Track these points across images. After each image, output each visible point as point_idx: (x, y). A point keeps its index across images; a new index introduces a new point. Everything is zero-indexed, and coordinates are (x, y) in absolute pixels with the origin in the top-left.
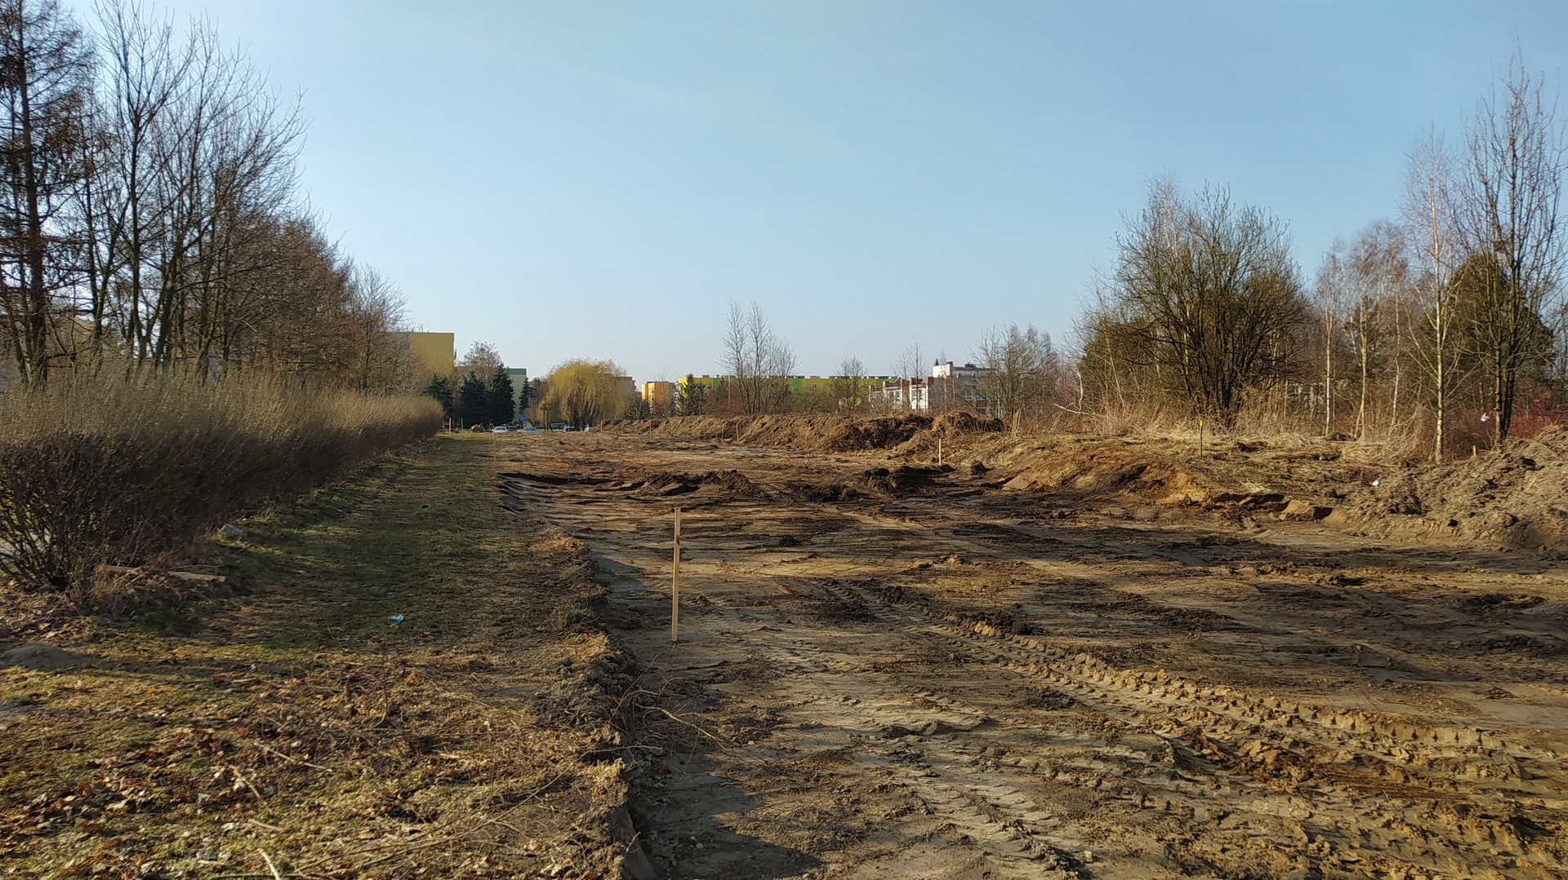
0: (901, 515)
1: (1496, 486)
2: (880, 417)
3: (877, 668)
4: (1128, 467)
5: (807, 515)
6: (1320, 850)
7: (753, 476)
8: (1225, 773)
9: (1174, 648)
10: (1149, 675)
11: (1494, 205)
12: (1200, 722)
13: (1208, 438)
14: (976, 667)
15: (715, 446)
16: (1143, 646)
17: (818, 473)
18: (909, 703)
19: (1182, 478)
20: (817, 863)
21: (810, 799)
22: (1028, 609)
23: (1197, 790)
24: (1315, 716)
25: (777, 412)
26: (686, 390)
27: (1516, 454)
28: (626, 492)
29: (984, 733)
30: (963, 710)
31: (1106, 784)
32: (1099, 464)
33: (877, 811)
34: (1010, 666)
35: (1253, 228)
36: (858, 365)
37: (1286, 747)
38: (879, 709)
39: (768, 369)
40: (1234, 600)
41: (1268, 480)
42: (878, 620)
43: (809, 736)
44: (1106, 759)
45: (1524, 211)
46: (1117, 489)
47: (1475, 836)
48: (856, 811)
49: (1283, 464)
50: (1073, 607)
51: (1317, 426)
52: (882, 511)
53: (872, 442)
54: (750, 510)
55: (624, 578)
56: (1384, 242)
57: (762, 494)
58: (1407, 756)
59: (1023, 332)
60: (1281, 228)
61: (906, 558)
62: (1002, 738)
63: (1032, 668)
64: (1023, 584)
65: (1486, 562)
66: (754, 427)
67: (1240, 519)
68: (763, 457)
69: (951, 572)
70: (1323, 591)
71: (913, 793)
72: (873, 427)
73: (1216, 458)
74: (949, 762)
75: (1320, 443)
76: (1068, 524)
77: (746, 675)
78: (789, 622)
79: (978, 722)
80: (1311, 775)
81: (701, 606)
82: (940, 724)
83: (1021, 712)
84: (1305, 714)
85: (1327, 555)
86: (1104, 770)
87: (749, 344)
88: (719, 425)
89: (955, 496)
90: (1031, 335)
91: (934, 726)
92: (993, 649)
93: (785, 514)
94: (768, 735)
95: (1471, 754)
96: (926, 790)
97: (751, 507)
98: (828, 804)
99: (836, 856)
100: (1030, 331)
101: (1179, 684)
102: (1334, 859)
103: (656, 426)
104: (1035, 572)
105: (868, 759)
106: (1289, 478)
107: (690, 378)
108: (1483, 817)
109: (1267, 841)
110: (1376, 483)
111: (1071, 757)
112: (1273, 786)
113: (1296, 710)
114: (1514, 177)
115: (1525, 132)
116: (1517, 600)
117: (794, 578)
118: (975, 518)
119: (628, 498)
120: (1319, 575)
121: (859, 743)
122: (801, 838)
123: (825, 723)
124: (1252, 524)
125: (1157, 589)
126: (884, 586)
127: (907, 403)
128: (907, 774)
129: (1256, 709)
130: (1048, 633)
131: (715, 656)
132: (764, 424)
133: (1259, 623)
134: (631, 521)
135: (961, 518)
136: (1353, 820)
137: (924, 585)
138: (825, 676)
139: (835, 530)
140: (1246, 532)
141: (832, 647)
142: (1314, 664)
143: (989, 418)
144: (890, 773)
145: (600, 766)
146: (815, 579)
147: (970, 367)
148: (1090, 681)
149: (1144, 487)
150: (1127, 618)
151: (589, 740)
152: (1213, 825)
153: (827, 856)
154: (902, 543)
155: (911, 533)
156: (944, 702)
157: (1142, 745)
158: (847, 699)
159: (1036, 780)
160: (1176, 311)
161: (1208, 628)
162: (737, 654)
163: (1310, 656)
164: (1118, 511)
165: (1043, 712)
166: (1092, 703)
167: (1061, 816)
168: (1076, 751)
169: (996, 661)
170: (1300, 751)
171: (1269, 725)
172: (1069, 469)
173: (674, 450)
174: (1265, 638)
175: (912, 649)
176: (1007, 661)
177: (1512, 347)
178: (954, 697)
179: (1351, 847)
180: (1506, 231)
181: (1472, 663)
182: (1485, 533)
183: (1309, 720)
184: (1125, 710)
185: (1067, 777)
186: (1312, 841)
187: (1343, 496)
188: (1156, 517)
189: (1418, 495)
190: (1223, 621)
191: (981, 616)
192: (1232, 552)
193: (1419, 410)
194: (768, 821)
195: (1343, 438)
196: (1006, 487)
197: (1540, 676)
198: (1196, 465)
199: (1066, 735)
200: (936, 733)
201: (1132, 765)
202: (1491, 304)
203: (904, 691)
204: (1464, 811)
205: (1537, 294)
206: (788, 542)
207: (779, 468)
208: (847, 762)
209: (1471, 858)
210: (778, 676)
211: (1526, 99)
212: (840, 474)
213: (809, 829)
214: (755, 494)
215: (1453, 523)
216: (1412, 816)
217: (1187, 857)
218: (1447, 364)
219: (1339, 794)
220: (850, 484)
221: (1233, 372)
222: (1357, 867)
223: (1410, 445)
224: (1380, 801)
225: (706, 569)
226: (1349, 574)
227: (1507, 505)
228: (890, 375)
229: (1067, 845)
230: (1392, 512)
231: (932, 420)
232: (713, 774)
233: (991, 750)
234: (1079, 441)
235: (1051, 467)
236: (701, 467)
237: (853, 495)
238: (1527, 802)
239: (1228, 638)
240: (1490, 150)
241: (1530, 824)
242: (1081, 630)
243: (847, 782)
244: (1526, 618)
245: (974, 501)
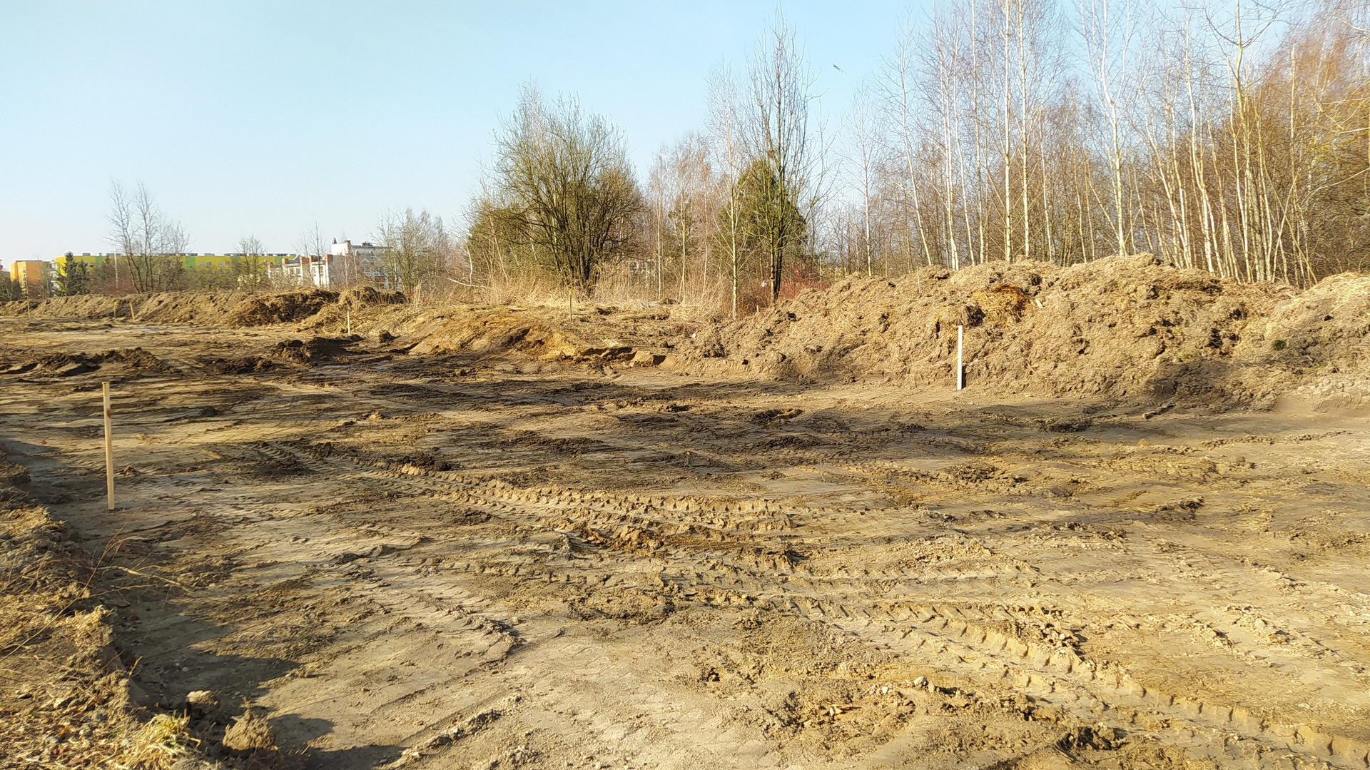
0: (320, 381)
1: (772, 334)
2: (286, 293)
3: (319, 511)
4: (515, 331)
5: (225, 387)
6: (671, 590)
7: (159, 352)
8: (605, 551)
9: (563, 469)
10: (545, 490)
11: (767, 124)
12: (585, 519)
13: (576, 305)
14: (407, 501)
15: (110, 326)
16: (540, 470)
17: (229, 347)
18: (355, 535)
19: (557, 337)
20: (297, 665)
21: (280, 620)
22: (444, 451)
23: (587, 565)
24: (662, 504)
25: (173, 289)
26: (65, 269)
27: (784, 310)
28: (16, 376)
29: (422, 549)
30: (402, 534)
31: (522, 571)
32: (491, 328)
33: (343, 620)
34: (436, 496)
35: (598, 132)
36: (257, 243)
37: (645, 527)
38: (328, 543)
39: (158, 246)
40: (603, 429)
41: (621, 337)
42: (314, 472)
43: (268, 572)
44: (520, 554)
45: (786, 130)
46: (507, 349)
47: (765, 566)
48: (323, 621)
49: (631, 323)
50: (482, 445)
51: (652, 295)
52: (300, 379)
53: (280, 317)
54: (162, 385)
55: (38, 458)
56: (695, 147)
57: (171, 370)
58: (722, 523)
59: (417, 215)
60: (620, 133)
61: (331, 419)
62: (437, 550)
63: (455, 495)
64: (438, 431)
65: (767, 389)
66: (150, 305)
67: (602, 368)
68: (165, 334)
69: (374, 426)
70: (663, 417)
71: (371, 600)
72: (280, 302)
73: (582, 320)
74: (395, 575)
75: (655, 307)
76: (469, 380)
77: (194, 530)
78: (227, 482)
79: (416, 541)
80: (662, 544)
81: (132, 476)
82: (384, 547)
83: (450, 529)
84: (656, 503)
85: (663, 391)
86: (520, 562)
87: (136, 223)
88: (110, 304)
89: (367, 362)
90: (424, 218)
91: (380, 549)
92: (420, 485)
93: (201, 387)
94: (227, 576)
95: (761, 517)
96: (381, 596)
97: (162, 382)
98: (298, 620)
99: (311, 657)
100: (424, 213)
101: (568, 493)
102: (681, 595)
103: (34, 307)
104: (447, 421)
105: (327, 582)
106: (635, 334)
107: (69, 257)
108: (770, 553)
109: (637, 590)
110: (694, 336)
111: (494, 556)
112: (639, 553)
113: (650, 501)
114: (779, 103)
115: (785, 69)
116: (787, 413)
117: (222, 444)
118: (388, 380)
119: (21, 380)
120: (659, 406)
121: (315, 572)
122: (279, 649)
123: (279, 560)
124: (611, 372)
125: (546, 426)
126: (314, 443)
127: (309, 280)
128: (360, 588)
129: (623, 504)
130: (464, 468)
131: (160, 517)
132: (160, 302)
133: (621, 443)
134: (31, 403)
135: (376, 380)
136: (692, 569)
137: (352, 439)
138: (271, 523)
139: (255, 399)
140: (607, 377)
141: (273, 498)
142: (661, 468)
143: (392, 293)
144: (348, 589)
145: (78, 616)
146: (244, 443)
147: (367, 245)
148: (501, 500)
149: (528, 346)
150: (524, 450)
151: (56, 598)
152: (601, 585)
153: (303, 659)
154: (324, 406)
155: (331, 397)
156: (385, 530)
157: (545, 540)
158: (296, 539)
159: (470, 576)
160: (545, 199)
161: (585, 451)
162: (181, 514)
163: (657, 463)
164: (509, 368)
165: (467, 528)
166: (504, 516)
167: (491, 598)
168: (497, 551)
169: (424, 493)
170: (654, 529)
171: (632, 514)
172: (466, 334)
173: (63, 330)
174: (626, 454)
175: (349, 492)
176: (433, 493)
177: (781, 231)
178: (393, 525)
179: (692, 585)
180: (775, 144)
181: (760, 458)
182: (766, 368)
183: (658, 507)
184: (530, 518)
185: (493, 571)
186: (666, 585)
187: (672, 347)
188: (539, 371)
189: (722, 343)
190: (596, 444)
191: (406, 460)
192: (597, 393)
193: (721, 279)
194: (245, 642)
195: (671, 302)
196: (412, 352)
197: (801, 462)
198: (568, 328)
199: (488, 541)
200: (381, 554)
201: (540, 554)
202: (767, 200)
203: (349, 526)
204: (758, 551)
205: (796, 192)
206: (209, 413)
207: (185, 344)
208: (306, 587)
209: (764, 581)
210: (226, 529)
211: (786, 42)
212: (251, 347)
213: (284, 641)
214: (162, 369)
215: (746, 362)
216: (728, 560)
217: (585, 609)
218: (739, 244)
219: (681, 554)
220: (265, 356)
221: (591, 253)
222: (696, 597)
223: (715, 306)
224: (707, 554)
225: (130, 443)
226: (679, 403)
227: (779, 347)
228: (289, 252)
229: (498, 617)
230: (706, 356)
231: (338, 295)
232: (182, 614)
233: (430, 561)
234: (472, 310)
235: (451, 333)
236: (97, 346)
237: (268, 366)
238: (794, 541)
239: (601, 456)
240: (764, 80)
241: (796, 554)
242: (490, 462)
243: (310, 603)
244: (792, 425)
245: (386, 365)
